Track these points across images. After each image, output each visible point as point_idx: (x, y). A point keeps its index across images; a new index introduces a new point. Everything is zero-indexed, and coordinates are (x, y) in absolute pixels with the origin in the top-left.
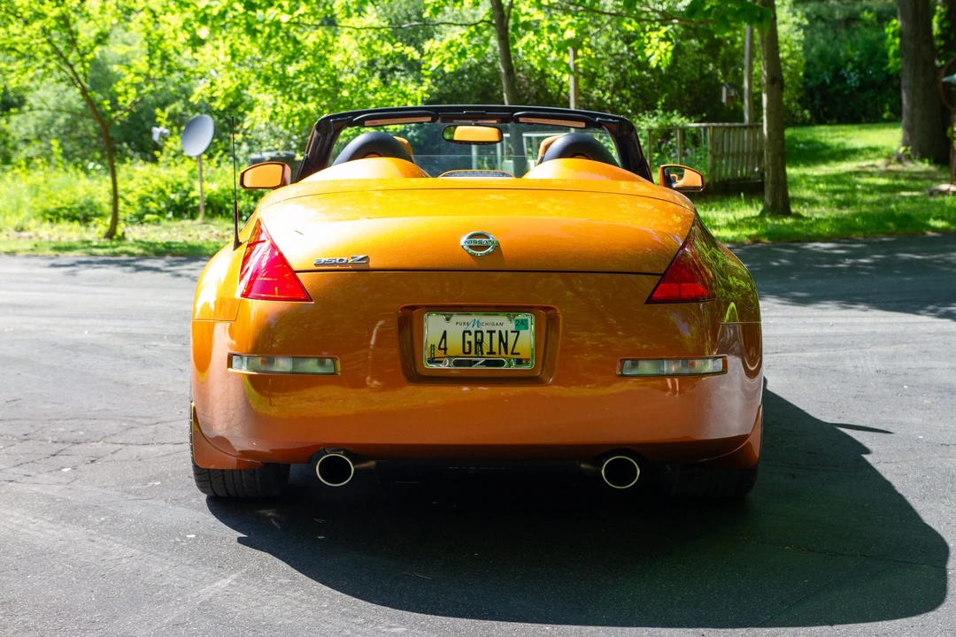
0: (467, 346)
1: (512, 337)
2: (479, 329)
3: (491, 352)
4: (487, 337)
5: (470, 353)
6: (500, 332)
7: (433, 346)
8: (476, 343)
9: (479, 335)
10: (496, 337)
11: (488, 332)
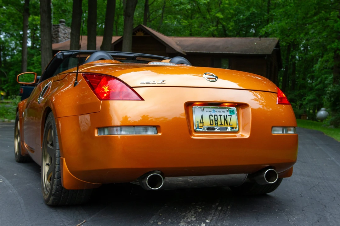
0: (212, 121)
1: (229, 118)
3: (221, 125)
4: (219, 117)
5: (213, 125)
6: (224, 115)
7: (198, 121)
8: (215, 120)
9: (216, 117)
10: (222, 117)
11: (219, 115)
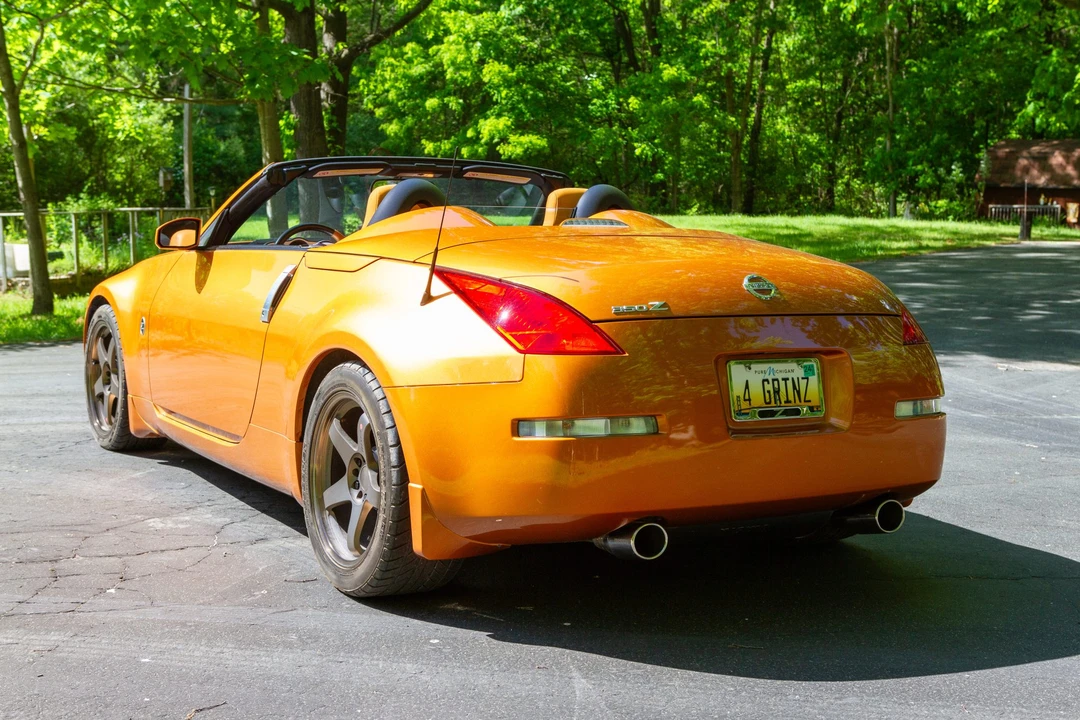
0: (767, 395)
1: (803, 383)
2: (774, 377)
3: (788, 401)
4: (782, 383)
5: (770, 403)
6: (793, 379)
7: (739, 397)
8: (775, 392)
9: (776, 383)
10: (790, 383)
11: (783, 379)
